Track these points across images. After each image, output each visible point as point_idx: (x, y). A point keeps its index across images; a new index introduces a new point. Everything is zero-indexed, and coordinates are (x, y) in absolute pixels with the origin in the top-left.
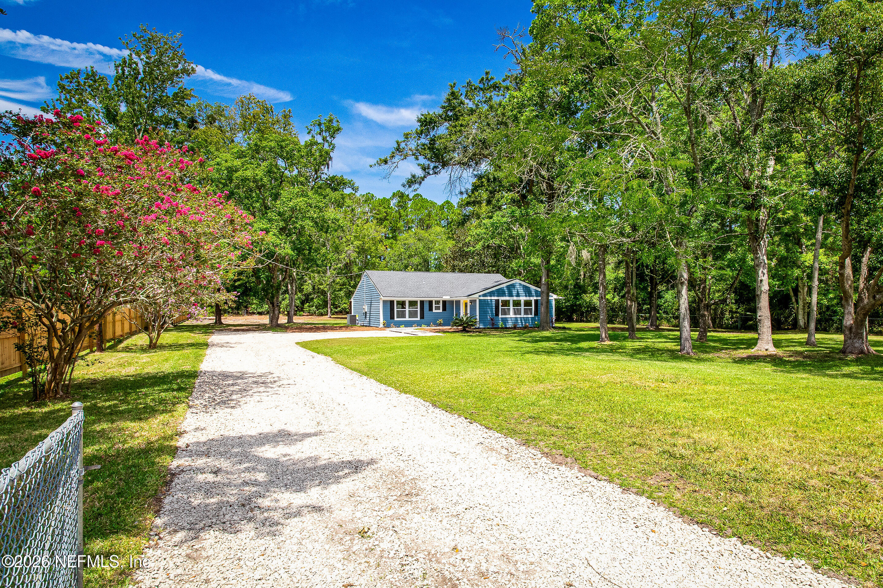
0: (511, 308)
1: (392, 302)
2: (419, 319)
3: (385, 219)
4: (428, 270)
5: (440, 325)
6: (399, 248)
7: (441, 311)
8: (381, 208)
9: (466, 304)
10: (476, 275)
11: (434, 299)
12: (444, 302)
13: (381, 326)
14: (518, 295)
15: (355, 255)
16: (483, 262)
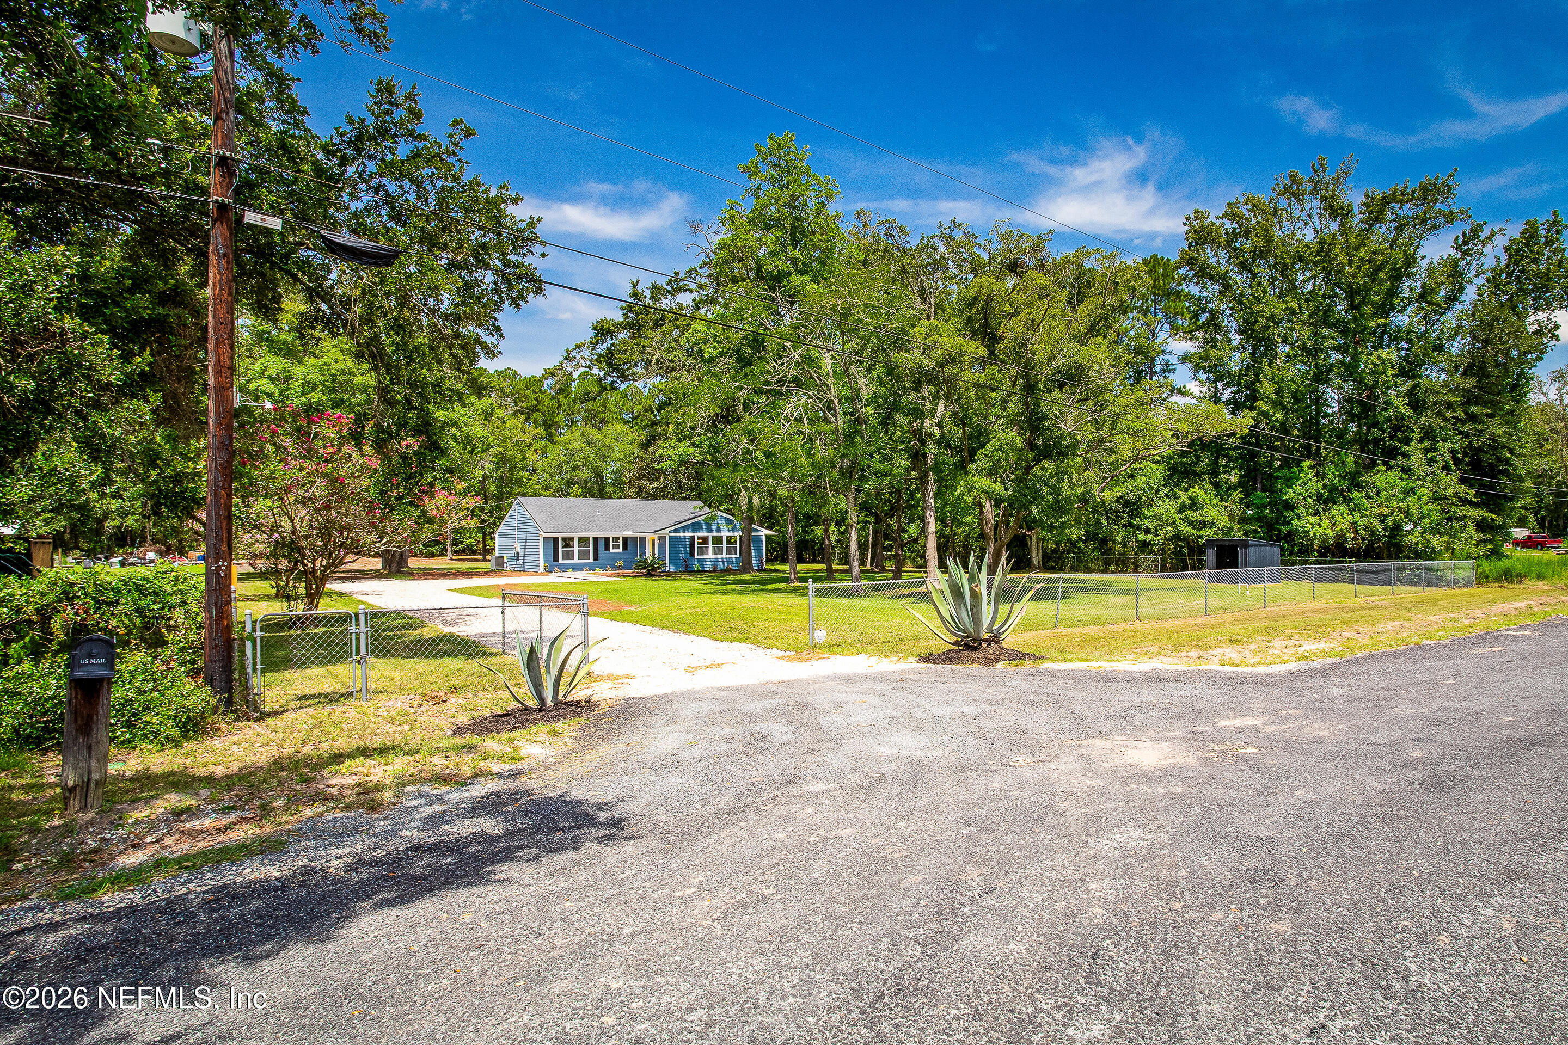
0: (710, 546)
1: (555, 540)
2: (591, 560)
3: (534, 409)
4: (602, 494)
5: (619, 568)
6: (557, 453)
7: (621, 550)
8: (528, 392)
9: (653, 541)
10: (667, 502)
11: (611, 536)
12: (625, 539)
13: (542, 570)
14: (718, 530)
15: (492, 466)
16: (679, 484)
